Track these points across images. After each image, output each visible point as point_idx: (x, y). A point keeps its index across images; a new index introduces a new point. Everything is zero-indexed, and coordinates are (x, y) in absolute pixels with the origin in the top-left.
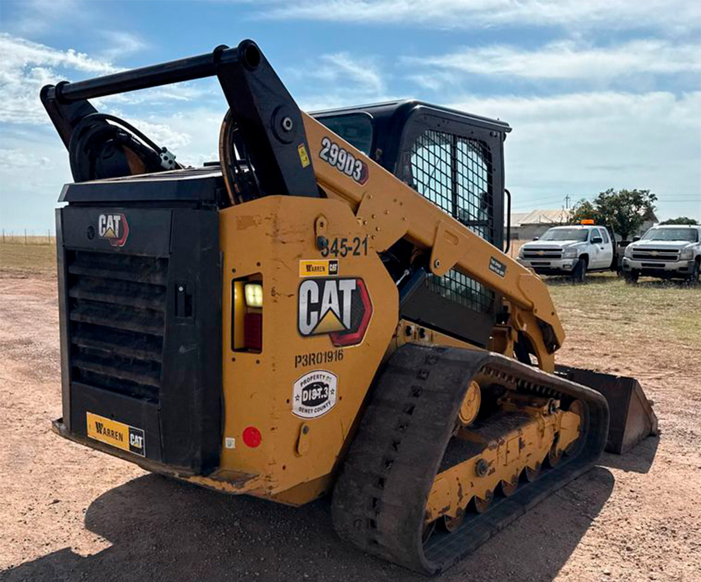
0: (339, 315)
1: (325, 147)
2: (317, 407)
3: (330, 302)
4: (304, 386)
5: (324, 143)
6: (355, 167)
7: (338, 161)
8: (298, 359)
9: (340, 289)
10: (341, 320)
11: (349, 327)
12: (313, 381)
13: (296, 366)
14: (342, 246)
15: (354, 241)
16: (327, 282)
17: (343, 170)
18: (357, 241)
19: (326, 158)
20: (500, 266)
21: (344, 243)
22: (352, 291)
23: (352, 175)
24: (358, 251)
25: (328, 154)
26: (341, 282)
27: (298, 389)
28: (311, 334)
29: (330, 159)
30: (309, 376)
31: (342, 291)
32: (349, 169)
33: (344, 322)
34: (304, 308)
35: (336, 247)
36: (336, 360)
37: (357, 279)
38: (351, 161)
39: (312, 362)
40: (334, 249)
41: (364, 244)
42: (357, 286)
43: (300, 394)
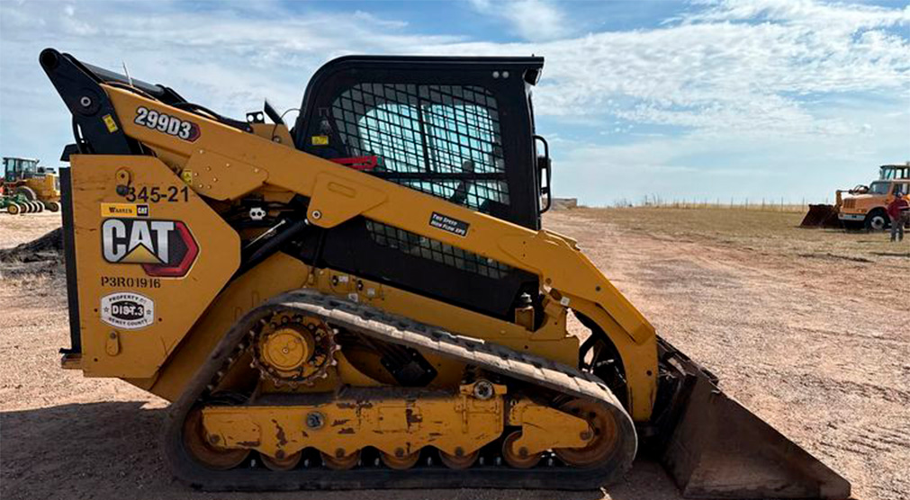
0: (152, 250)
1: (140, 115)
2: (131, 321)
3: (141, 238)
4: (113, 302)
5: (140, 111)
6: (181, 129)
7: (158, 124)
8: (105, 280)
9: (153, 228)
10: (156, 254)
11: (166, 261)
12: (123, 299)
13: (103, 284)
14: (153, 193)
15: (170, 189)
16: (135, 223)
17: (166, 131)
18: (173, 191)
19: (143, 123)
20: (455, 223)
21: (155, 191)
22: (169, 232)
23: (178, 134)
24: (175, 198)
25: (145, 120)
26: (153, 223)
27: (106, 302)
28: (118, 262)
29: (148, 124)
30: (119, 295)
31: (156, 231)
32: (173, 130)
33: (160, 256)
34: (108, 241)
35: (145, 194)
36: (151, 286)
37: (175, 222)
38: (175, 124)
39: (121, 284)
40: (143, 195)
41: (184, 193)
42: (175, 227)
43: (109, 307)
